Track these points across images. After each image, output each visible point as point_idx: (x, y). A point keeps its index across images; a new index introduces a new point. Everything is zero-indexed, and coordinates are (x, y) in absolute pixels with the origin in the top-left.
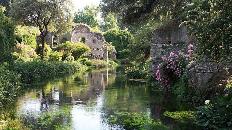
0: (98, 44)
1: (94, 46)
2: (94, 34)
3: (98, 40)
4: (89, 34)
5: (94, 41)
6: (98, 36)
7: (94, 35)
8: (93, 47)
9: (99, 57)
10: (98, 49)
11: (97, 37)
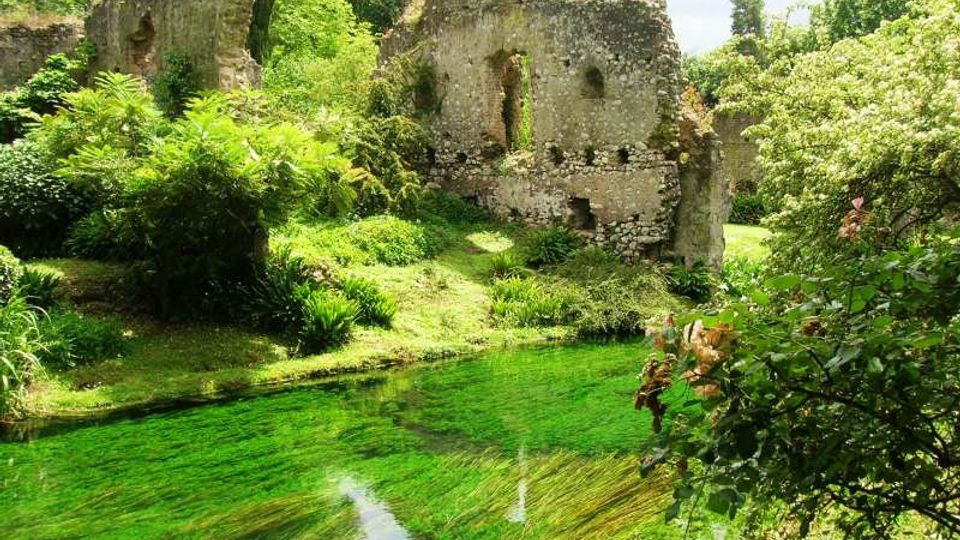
0: (619, 108)
1: (591, 132)
2: (591, 15)
3: (623, 71)
4: (554, 19)
5: (594, 80)
6: (617, 35)
7: (591, 30)
8: (585, 135)
9: (629, 226)
10: (623, 156)
11: (616, 42)
